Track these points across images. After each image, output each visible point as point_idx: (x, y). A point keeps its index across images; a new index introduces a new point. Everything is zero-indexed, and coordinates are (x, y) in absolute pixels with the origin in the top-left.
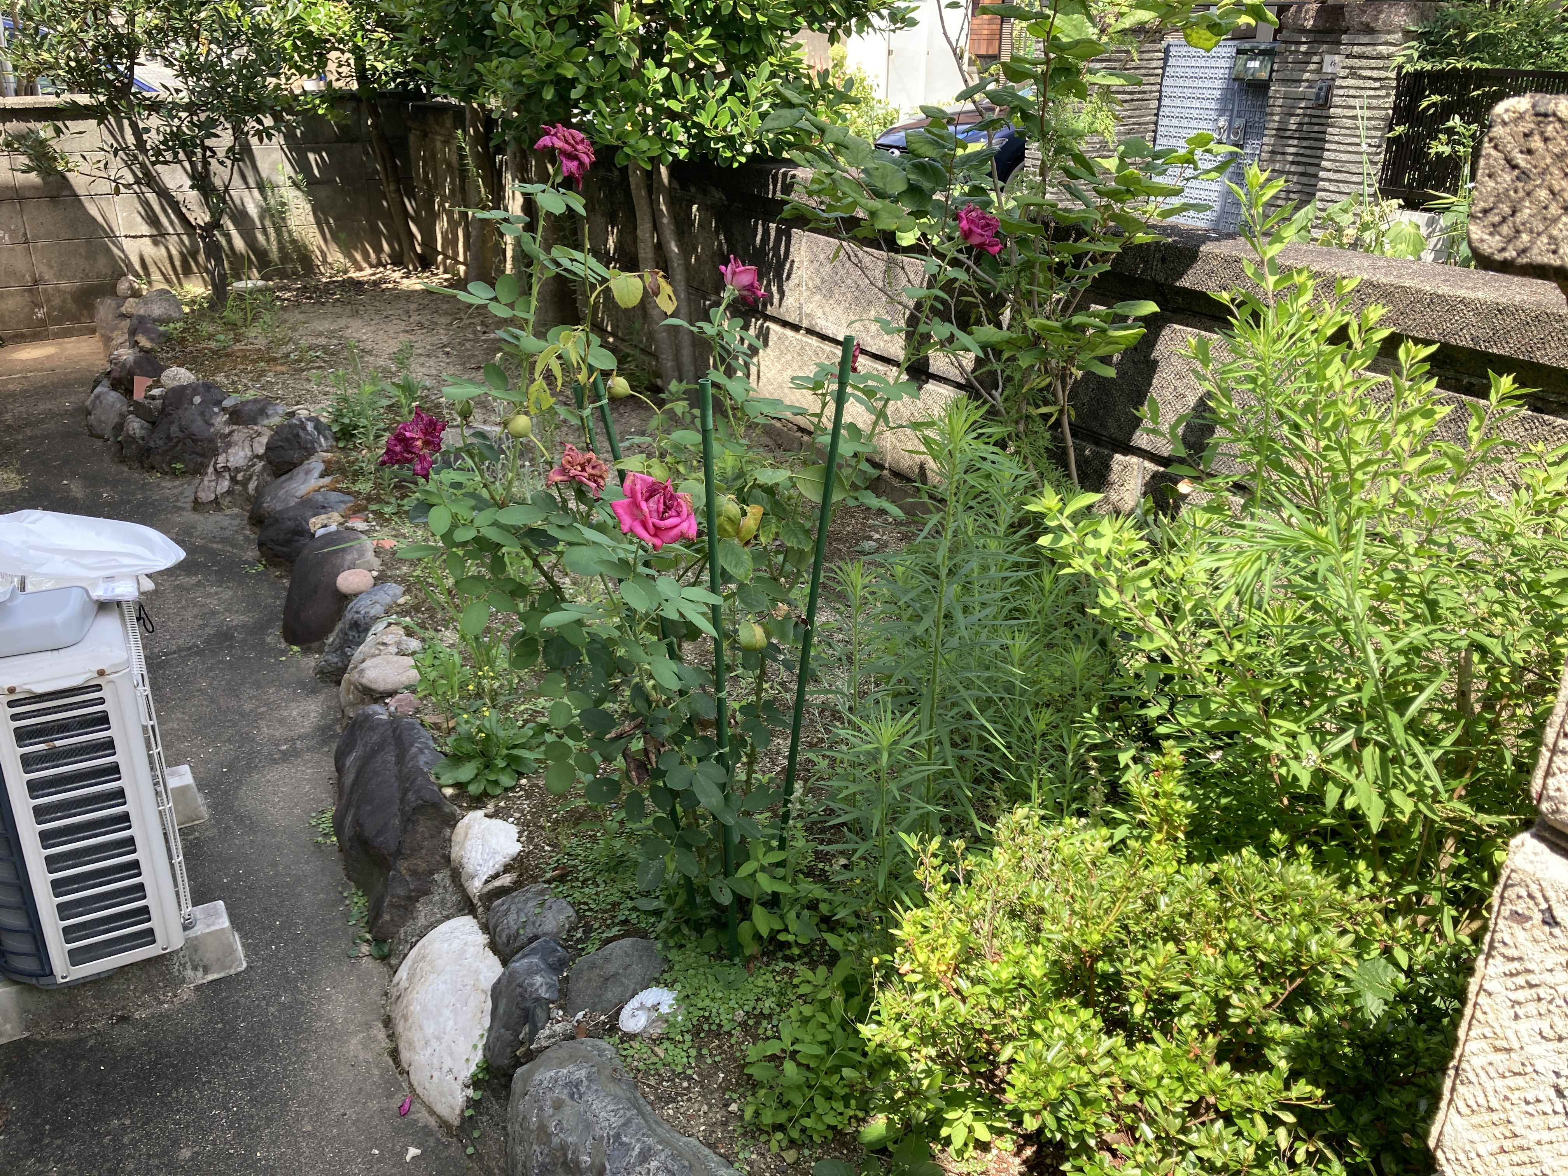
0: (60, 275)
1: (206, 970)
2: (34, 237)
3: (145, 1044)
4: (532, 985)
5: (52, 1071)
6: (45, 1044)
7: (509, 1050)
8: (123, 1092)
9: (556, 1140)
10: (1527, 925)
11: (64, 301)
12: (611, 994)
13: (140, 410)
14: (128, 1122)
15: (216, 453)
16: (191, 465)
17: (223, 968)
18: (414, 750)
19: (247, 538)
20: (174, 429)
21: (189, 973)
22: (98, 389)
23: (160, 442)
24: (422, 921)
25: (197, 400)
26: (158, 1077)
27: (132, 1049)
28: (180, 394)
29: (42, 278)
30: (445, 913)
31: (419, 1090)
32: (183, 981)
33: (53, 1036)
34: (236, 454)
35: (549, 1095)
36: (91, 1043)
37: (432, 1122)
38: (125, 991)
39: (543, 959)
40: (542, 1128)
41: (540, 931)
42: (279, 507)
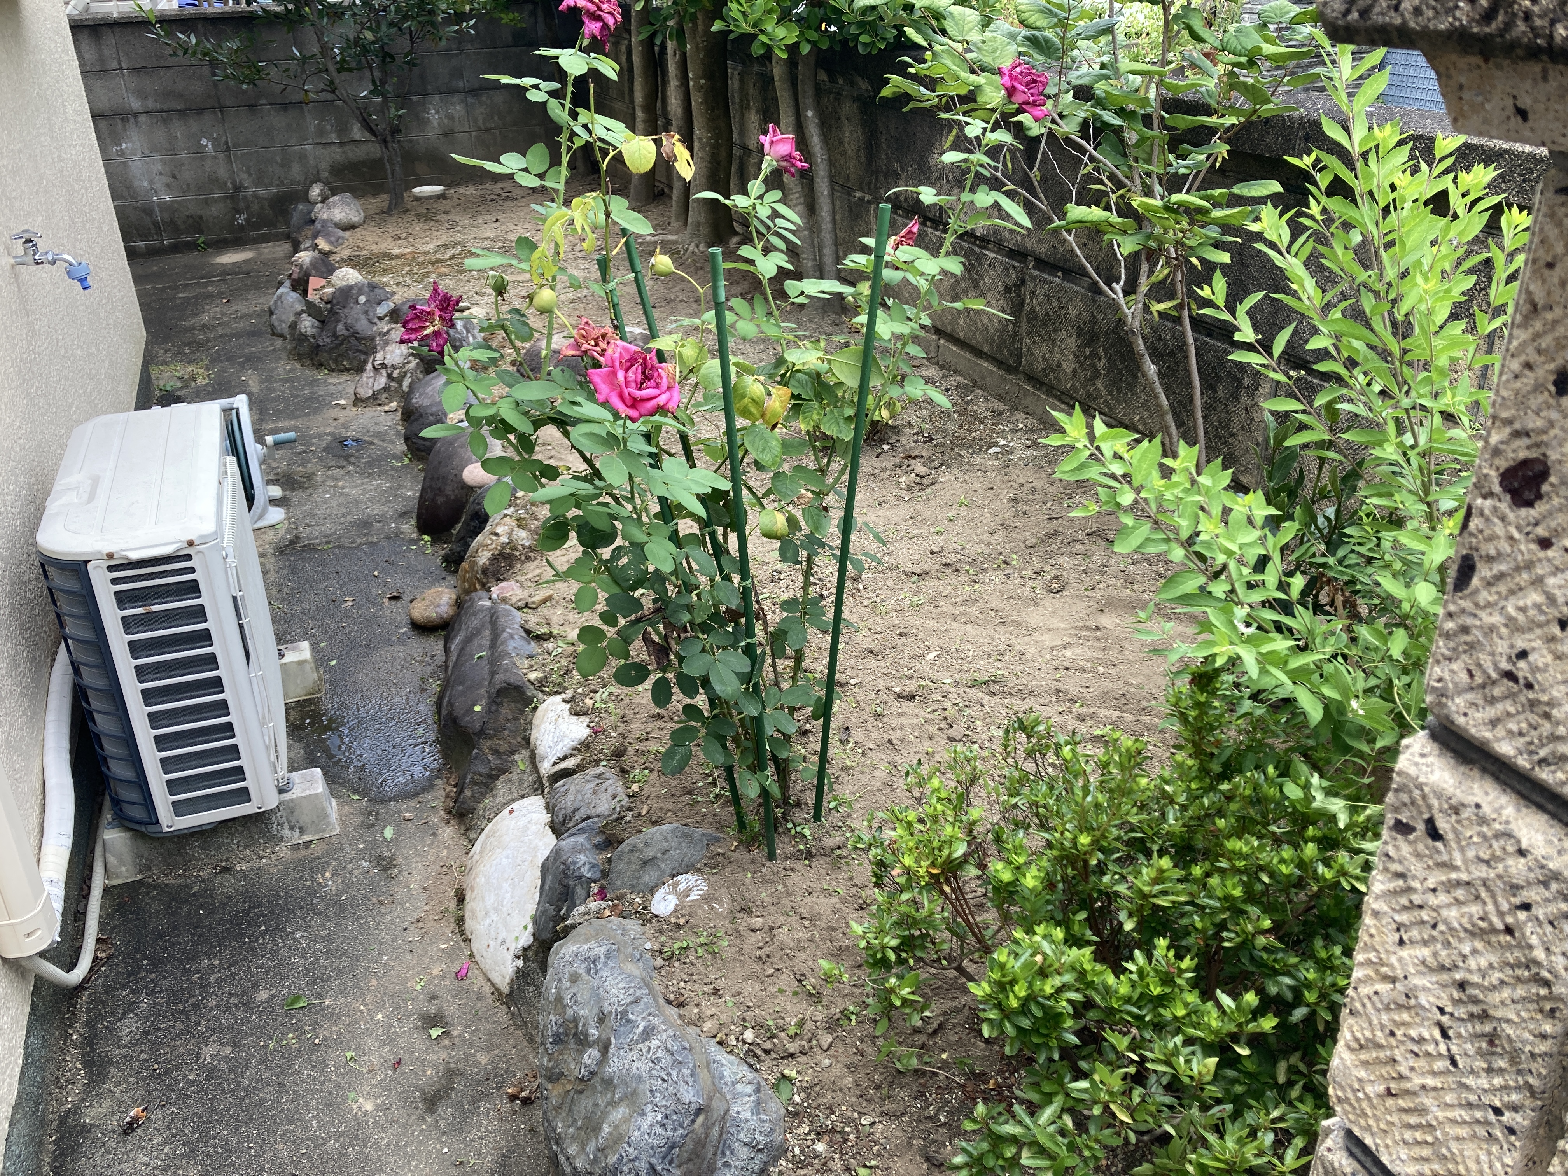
0: (258, 183)
1: (302, 831)
2: (235, 146)
3: (241, 894)
4: (575, 863)
5: (157, 912)
6: (155, 888)
7: (551, 925)
8: (216, 935)
9: (569, 1012)
10: (1411, 837)
11: (262, 208)
12: (649, 877)
13: (311, 309)
14: (216, 963)
15: (373, 350)
16: (356, 363)
17: (318, 831)
18: (505, 635)
19: (398, 433)
20: (340, 327)
21: (287, 833)
22: (281, 290)
23: (328, 340)
24: (500, 799)
25: (362, 299)
26: (249, 924)
27: (229, 898)
28: (346, 294)
29: (242, 185)
30: (522, 793)
31: (478, 958)
32: (282, 839)
33: (163, 880)
34: (392, 352)
35: (568, 968)
36: (196, 888)
37: (487, 989)
38: (229, 844)
39: (589, 839)
40: (559, 999)
41: (593, 812)
42: (426, 402)
